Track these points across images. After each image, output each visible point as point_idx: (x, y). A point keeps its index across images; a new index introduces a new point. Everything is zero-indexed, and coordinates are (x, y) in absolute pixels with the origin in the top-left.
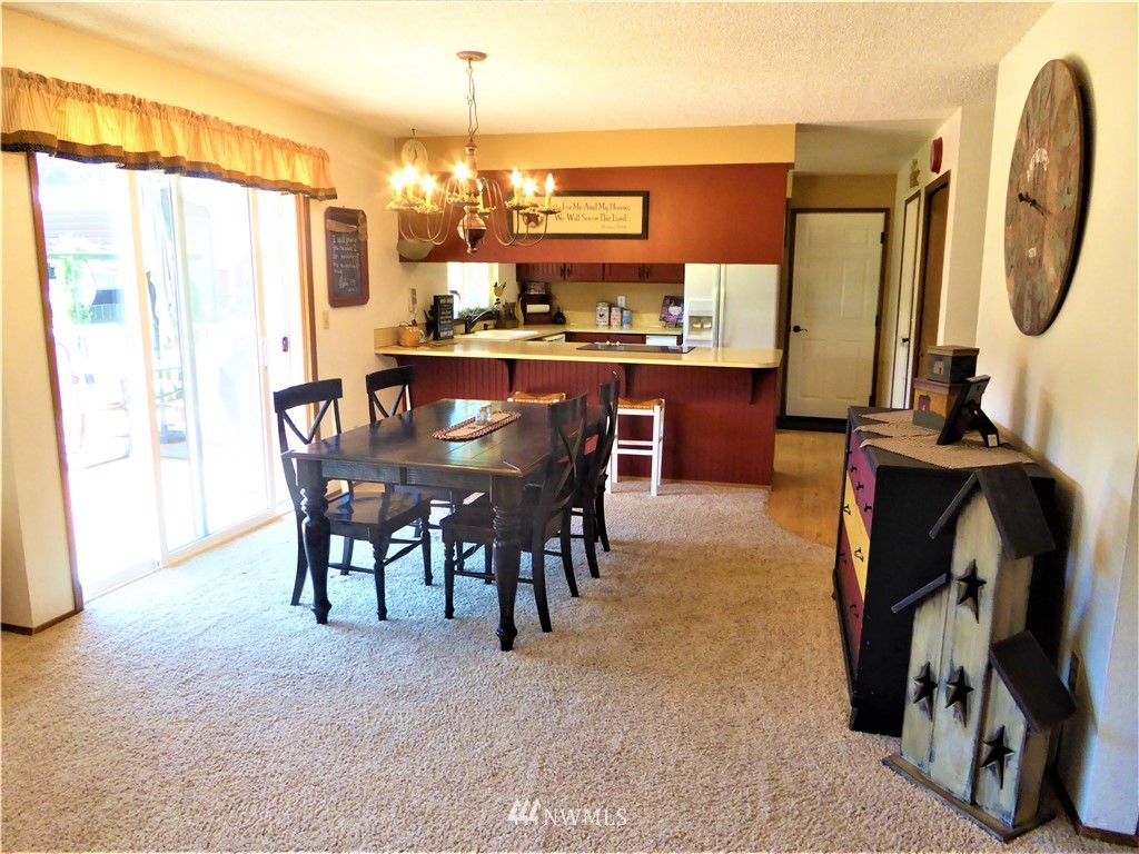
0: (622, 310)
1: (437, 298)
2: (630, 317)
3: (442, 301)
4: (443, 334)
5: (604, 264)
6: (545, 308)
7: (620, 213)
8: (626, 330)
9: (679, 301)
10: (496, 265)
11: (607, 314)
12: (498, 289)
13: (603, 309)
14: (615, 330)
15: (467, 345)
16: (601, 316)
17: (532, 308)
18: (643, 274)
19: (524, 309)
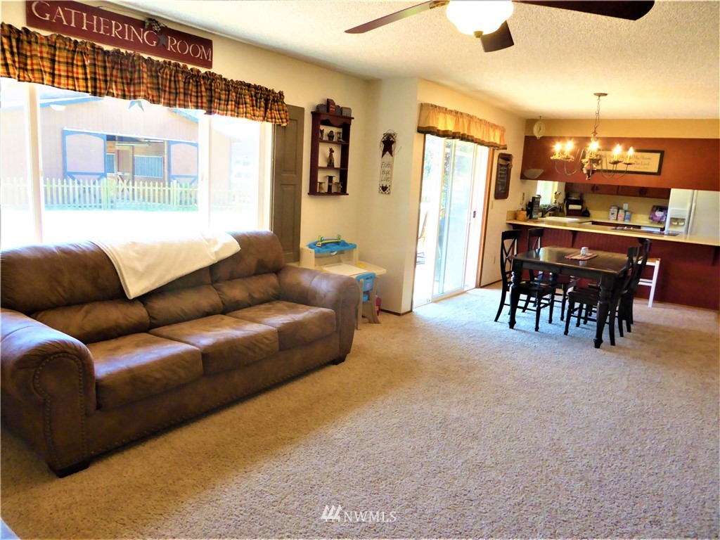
0: (626, 211)
1: (534, 198)
2: (630, 215)
3: (536, 200)
4: (534, 216)
5: (618, 186)
6: (579, 207)
7: (647, 161)
8: (627, 222)
9: (664, 209)
10: (557, 183)
11: (616, 213)
12: (557, 195)
13: (614, 210)
14: (619, 222)
15: (542, 222)
16: (613, 214)
17: (572, 207)
18: (643, 192)
19: (567, 207)
